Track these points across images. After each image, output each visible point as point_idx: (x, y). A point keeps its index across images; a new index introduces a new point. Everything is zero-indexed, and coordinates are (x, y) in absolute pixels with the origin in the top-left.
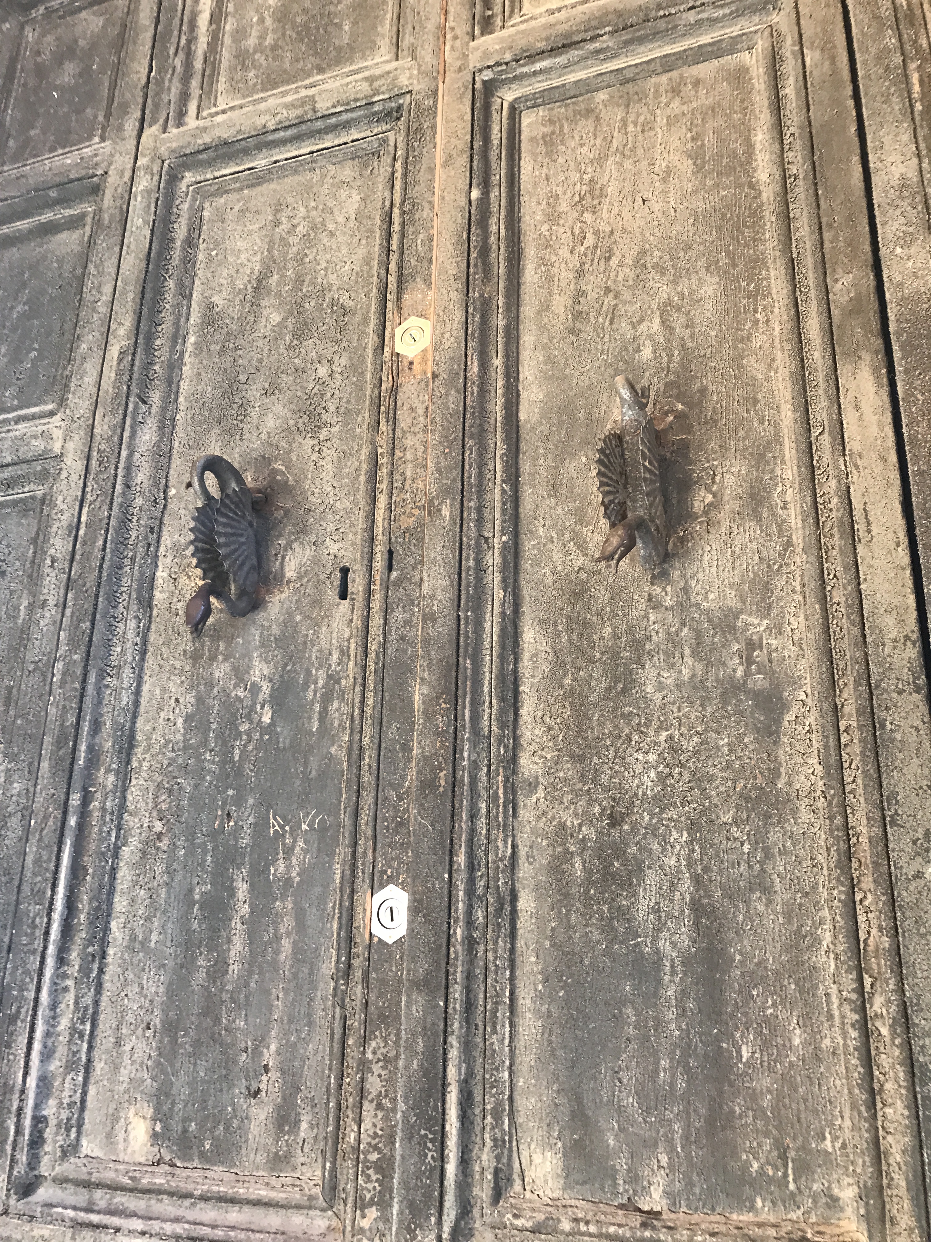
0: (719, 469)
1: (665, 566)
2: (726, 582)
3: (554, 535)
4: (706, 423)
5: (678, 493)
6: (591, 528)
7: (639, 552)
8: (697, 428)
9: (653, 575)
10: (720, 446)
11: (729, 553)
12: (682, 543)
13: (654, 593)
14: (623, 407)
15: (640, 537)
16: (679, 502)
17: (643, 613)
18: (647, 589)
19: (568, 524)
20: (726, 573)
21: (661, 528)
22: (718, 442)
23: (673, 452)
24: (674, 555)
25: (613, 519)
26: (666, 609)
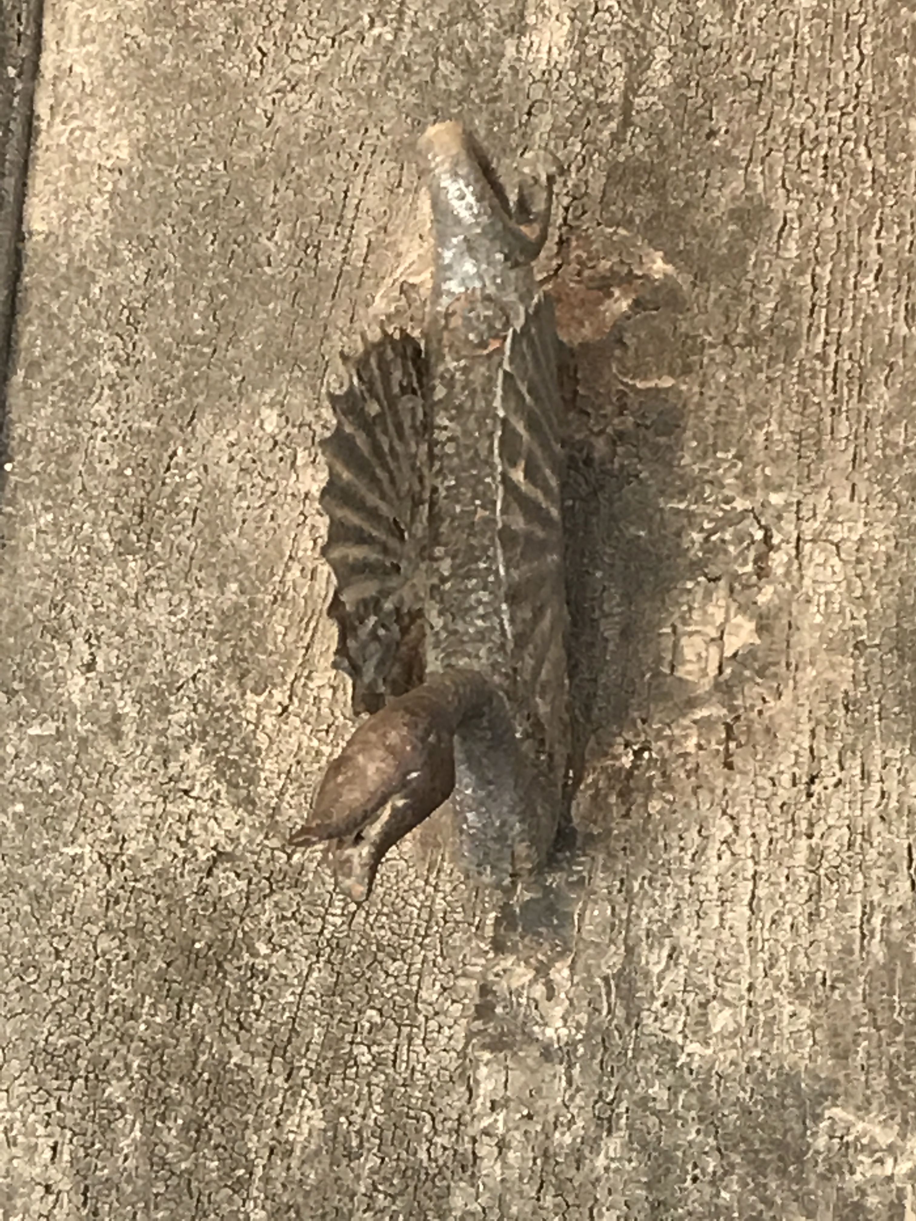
0: (789, 527)
1: (554, 880)
2: (782, 969)
3: (129, 710)
4: (749, 341)
5: (628, 598)
6: (279, 696)
7: (459, 816)
8: (719, 354)
9: (505, 909)
10: (799, 437)
11: (801, 857)
12: (624, 795)
13: (502, 987)
14: (442, 240)
15: (471, 761)
16: (626, 634)
17: (451, 1060)
18: (477, 965)
19: (186, 670)
20: (784, 935)
21: (552, 732)
22: (792, 420)
23: (621, 436)
24: (590, 838)
25: (369, 673)
26: (547, 1054)
